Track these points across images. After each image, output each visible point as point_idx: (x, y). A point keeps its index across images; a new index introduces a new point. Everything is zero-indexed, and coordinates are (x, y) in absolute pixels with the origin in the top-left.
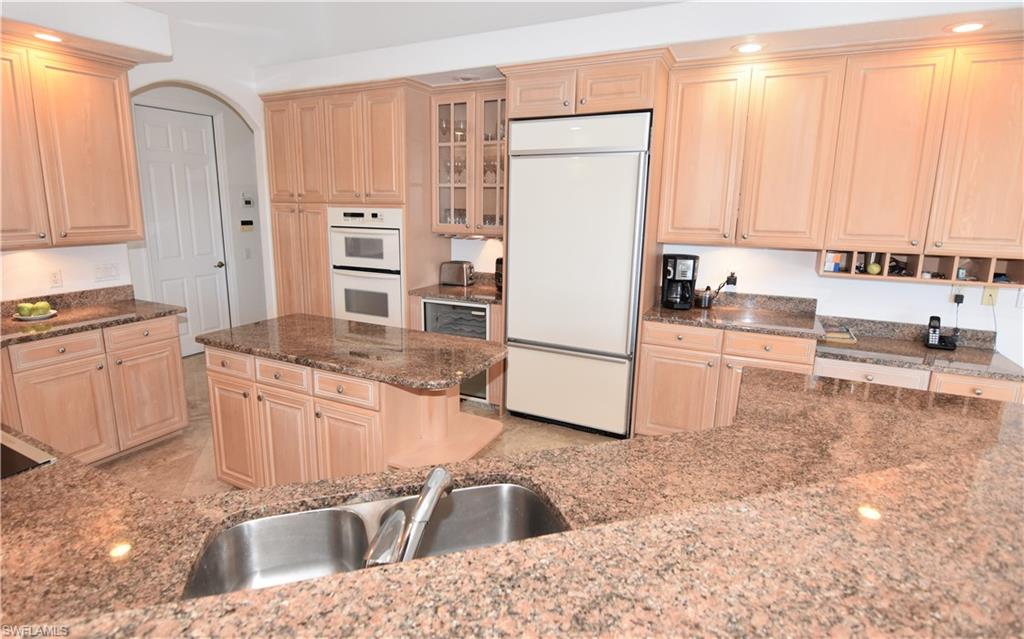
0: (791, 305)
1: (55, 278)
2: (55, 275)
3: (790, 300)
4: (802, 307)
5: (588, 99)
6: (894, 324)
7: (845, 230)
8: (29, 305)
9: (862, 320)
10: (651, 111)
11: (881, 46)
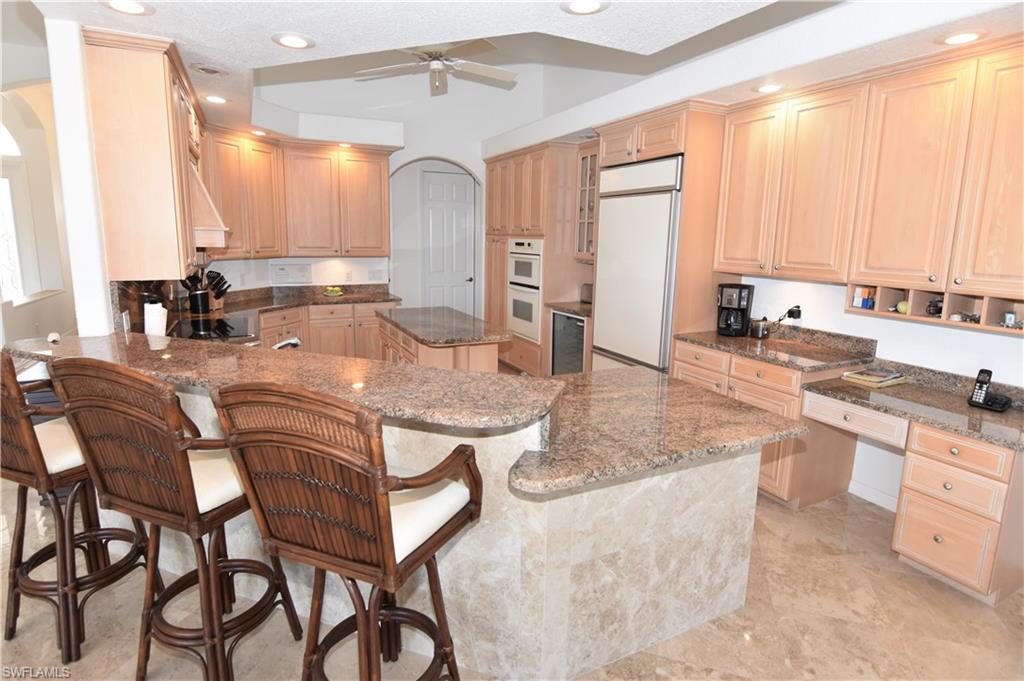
0: (848, 344)
1: (349, 275)
2: (348, 274)
3: (848, 338)
4: (859, 347)
5: (643, 148)
6: (955, 377)
7: (867, 262)
8: (331, 289)
9: (921, 369)
10: (682, 154)
11: (901, 67)
